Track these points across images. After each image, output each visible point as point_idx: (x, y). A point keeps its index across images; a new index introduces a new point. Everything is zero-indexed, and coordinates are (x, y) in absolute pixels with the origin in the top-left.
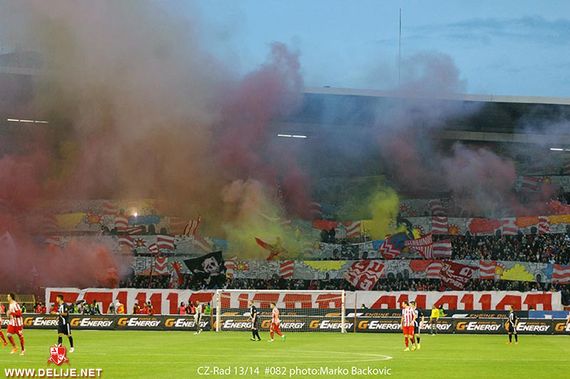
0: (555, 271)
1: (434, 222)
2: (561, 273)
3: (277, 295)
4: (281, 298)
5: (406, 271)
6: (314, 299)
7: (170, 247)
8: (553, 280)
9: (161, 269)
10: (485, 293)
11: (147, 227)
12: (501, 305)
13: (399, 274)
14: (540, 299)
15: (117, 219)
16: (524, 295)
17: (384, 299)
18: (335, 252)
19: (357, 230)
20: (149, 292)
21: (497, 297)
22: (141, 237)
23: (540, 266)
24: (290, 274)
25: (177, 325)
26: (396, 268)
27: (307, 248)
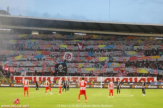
0: (153, 71)
1: (119, 58)
2: (155, 71)
3: (78, 78)
4: (79, 78)
5: (112, 71)
6: (88, 79)
7: (47, 64)
8: (153, 73)
9: (44, 70)
10: (135, 77)
11: (40, 58)
12: (140, 81)
13: (110, 72)
14: (151, 79)
15: (31, 56)
16: (146, 78)
17: (107, 79)
18: (93, 66)
19: (98, 60)
20: (42, 77)
21: (139, 78)
22: (39, 61)
23: (149, 69)
24: (80, 72)
25: (54, 86)
26: (109, 70)
27: (85, 65)
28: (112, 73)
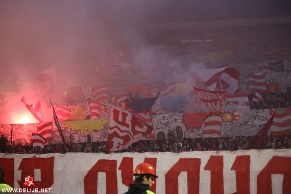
5: (178, 129)
13: (171, 134)
26: (166, 124)
27: (94, 111)
28: (180, 136)
